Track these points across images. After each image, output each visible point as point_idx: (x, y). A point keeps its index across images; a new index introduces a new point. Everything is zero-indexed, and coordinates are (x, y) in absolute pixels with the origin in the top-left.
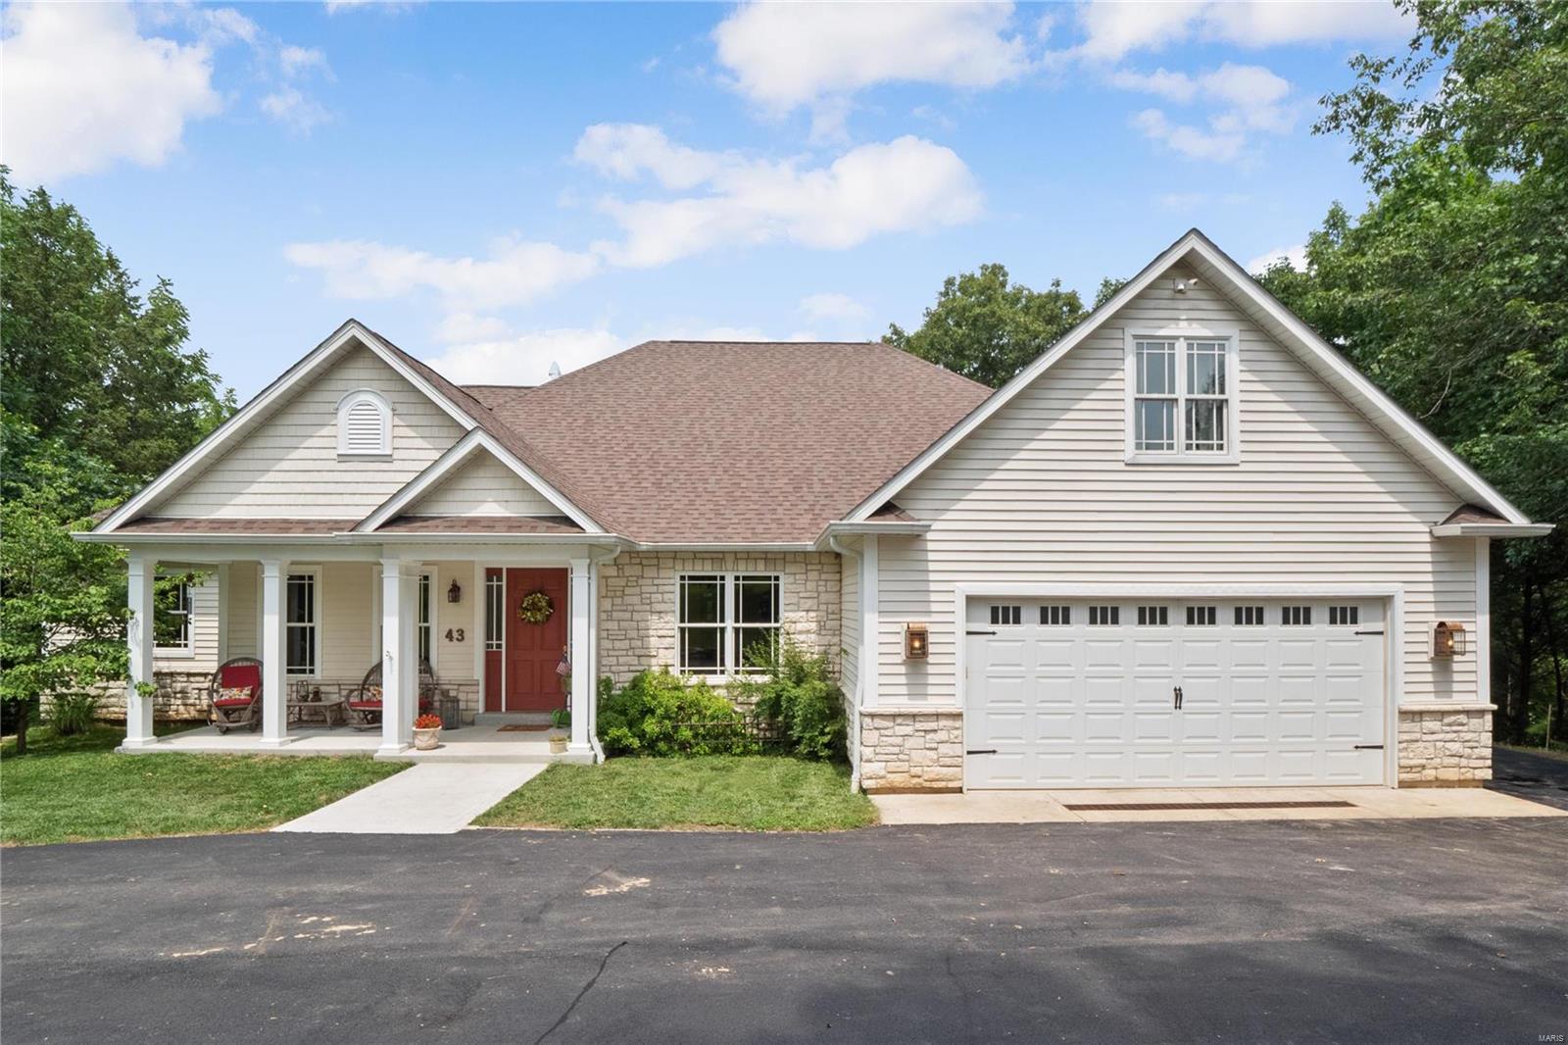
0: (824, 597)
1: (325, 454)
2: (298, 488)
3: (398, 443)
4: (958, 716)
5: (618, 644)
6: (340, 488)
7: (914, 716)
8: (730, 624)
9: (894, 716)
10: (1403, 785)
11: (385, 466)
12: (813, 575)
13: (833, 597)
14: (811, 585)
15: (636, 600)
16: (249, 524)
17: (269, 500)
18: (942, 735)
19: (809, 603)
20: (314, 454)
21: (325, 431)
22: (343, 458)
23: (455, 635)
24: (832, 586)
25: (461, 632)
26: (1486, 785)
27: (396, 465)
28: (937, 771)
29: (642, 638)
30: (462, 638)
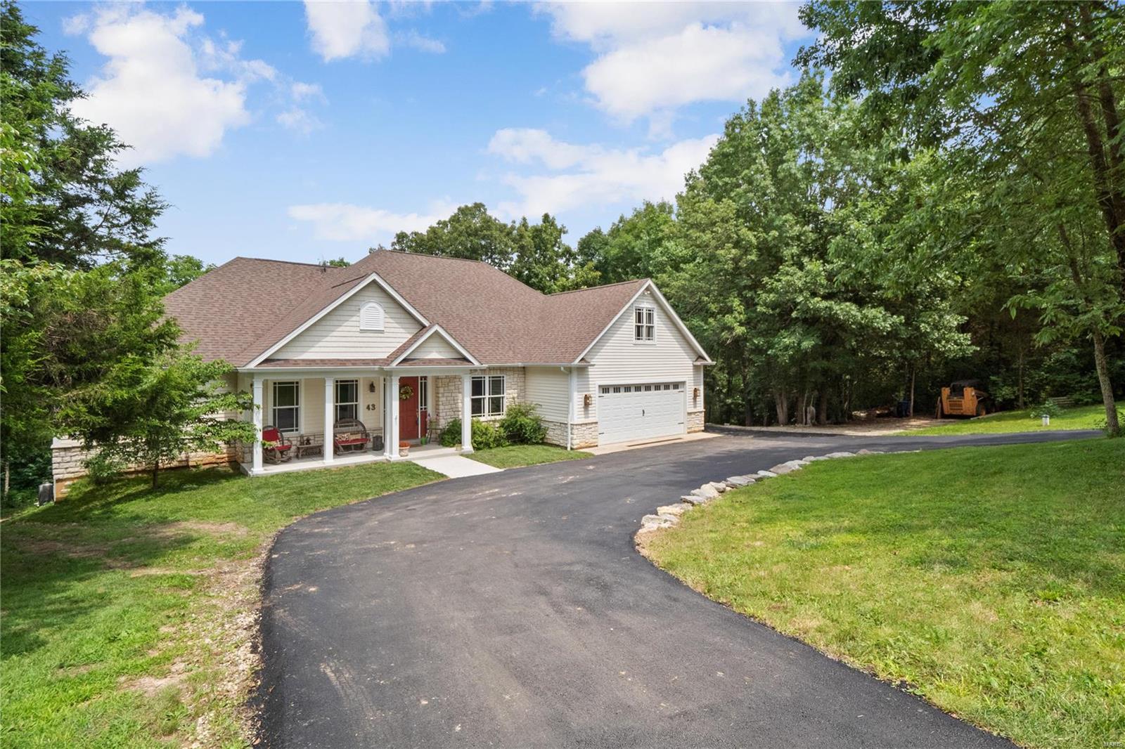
0: (519, 384)
1: (354, 329)
2: (341, 344)
3: (387, 325)
4: (596, 423)
5: (446, 407)
6: (362, 345)
7: (586, 424)
8: (487, 396)
9: (581, 425)
10: (689, 433)
11: (380, 335)
12: (516, 375)
13: (522, 384)
14: (515, 380)
15: (453, 388)
16: (323, 362)
17: (327, 350)
18: (593, 429)
19: (514, 387)
20: (348, 329)
21: (354, 318)
22: (362, 331)
23: (371, 407)
24: (522, 380)
25: (373, 406)
26: (703, 431)
27: (385, 335)
28: (592, 441)
29: (455, 404)
30: (374, 409)
